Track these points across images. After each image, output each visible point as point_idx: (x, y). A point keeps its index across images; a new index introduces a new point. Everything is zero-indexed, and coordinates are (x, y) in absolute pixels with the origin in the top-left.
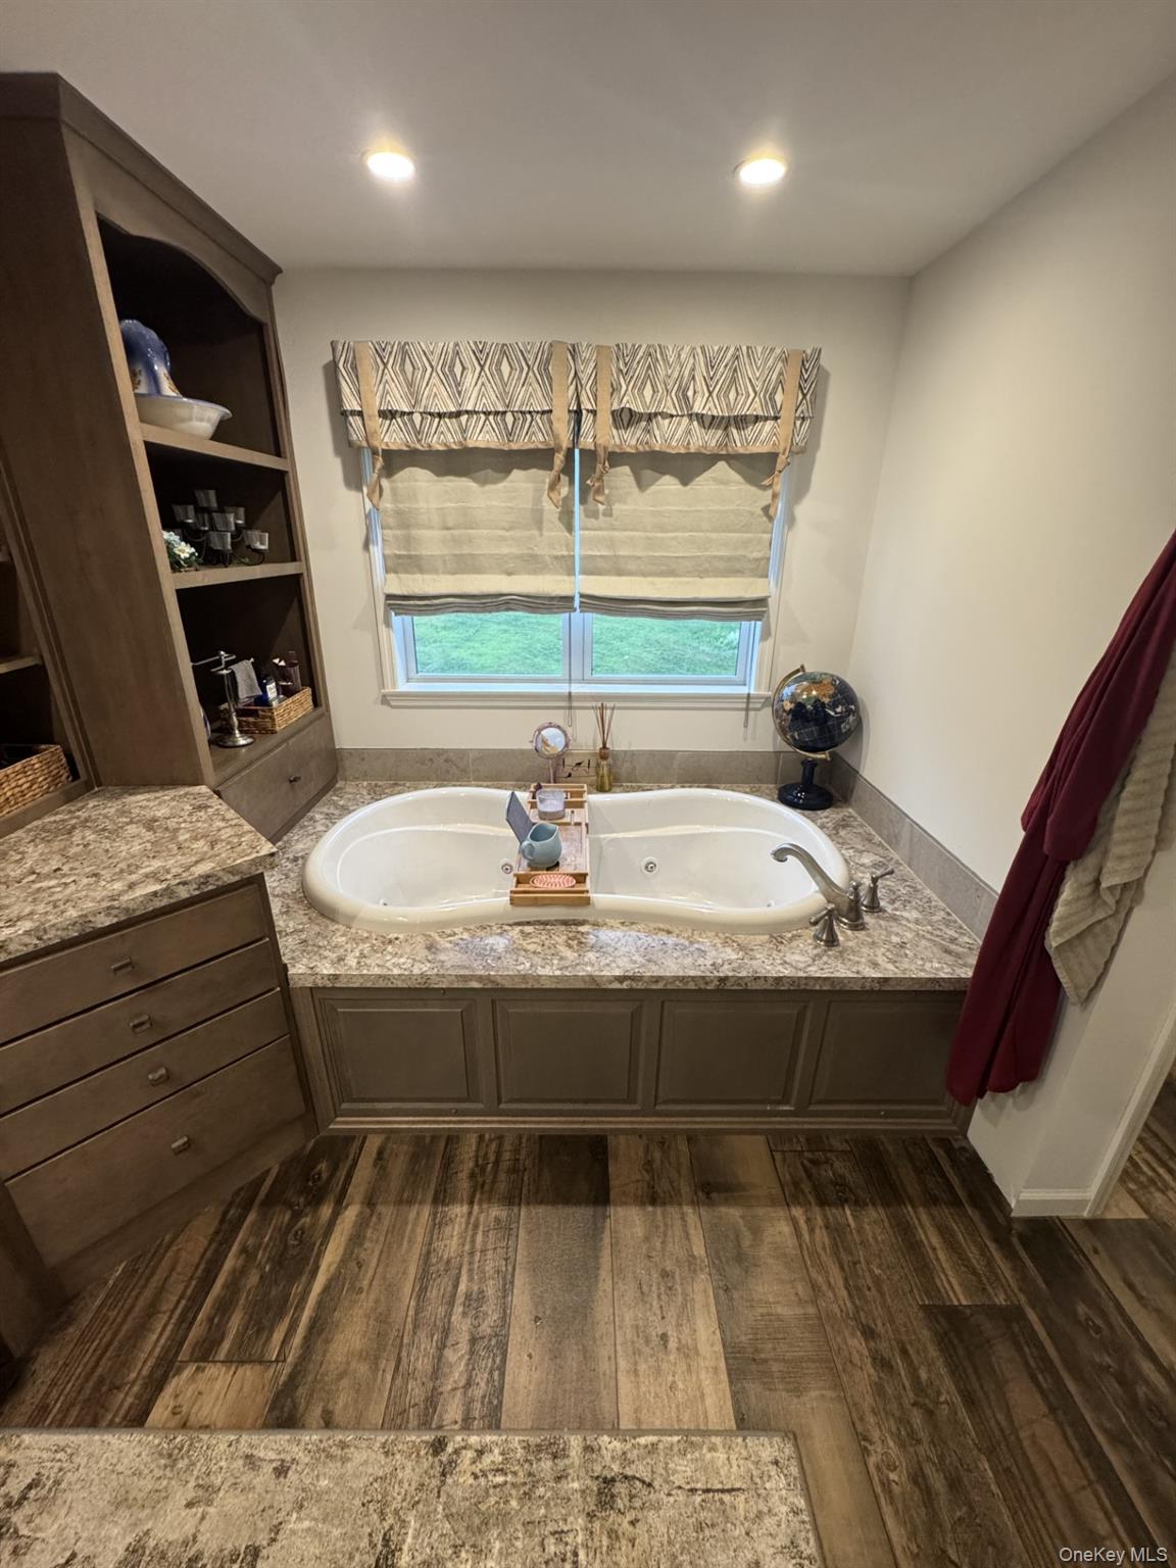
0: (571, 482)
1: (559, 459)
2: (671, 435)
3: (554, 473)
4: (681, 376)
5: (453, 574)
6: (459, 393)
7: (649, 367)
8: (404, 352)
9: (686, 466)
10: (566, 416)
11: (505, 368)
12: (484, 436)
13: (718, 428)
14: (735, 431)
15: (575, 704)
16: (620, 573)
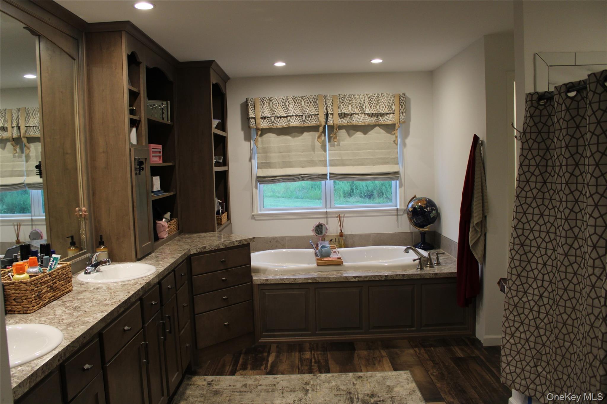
0: (325, 135)
1: (321, 129)
2: (359, 120)
3: (319, 133)
4: (360, 102)
5: (282, 168)
6: (288, 111)
7: (350, 100)
8: (270, 100)
9: (365, 129)
10: (323, 115)
11: (303, 103)
12: (295, 123)
13: (375, 116)
14: (380, 118)
15: (329, 216)
16: (344, 165)
